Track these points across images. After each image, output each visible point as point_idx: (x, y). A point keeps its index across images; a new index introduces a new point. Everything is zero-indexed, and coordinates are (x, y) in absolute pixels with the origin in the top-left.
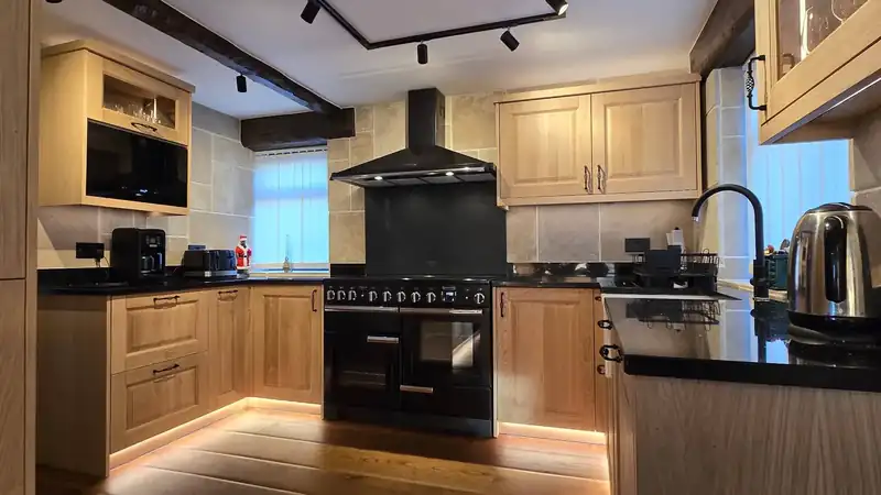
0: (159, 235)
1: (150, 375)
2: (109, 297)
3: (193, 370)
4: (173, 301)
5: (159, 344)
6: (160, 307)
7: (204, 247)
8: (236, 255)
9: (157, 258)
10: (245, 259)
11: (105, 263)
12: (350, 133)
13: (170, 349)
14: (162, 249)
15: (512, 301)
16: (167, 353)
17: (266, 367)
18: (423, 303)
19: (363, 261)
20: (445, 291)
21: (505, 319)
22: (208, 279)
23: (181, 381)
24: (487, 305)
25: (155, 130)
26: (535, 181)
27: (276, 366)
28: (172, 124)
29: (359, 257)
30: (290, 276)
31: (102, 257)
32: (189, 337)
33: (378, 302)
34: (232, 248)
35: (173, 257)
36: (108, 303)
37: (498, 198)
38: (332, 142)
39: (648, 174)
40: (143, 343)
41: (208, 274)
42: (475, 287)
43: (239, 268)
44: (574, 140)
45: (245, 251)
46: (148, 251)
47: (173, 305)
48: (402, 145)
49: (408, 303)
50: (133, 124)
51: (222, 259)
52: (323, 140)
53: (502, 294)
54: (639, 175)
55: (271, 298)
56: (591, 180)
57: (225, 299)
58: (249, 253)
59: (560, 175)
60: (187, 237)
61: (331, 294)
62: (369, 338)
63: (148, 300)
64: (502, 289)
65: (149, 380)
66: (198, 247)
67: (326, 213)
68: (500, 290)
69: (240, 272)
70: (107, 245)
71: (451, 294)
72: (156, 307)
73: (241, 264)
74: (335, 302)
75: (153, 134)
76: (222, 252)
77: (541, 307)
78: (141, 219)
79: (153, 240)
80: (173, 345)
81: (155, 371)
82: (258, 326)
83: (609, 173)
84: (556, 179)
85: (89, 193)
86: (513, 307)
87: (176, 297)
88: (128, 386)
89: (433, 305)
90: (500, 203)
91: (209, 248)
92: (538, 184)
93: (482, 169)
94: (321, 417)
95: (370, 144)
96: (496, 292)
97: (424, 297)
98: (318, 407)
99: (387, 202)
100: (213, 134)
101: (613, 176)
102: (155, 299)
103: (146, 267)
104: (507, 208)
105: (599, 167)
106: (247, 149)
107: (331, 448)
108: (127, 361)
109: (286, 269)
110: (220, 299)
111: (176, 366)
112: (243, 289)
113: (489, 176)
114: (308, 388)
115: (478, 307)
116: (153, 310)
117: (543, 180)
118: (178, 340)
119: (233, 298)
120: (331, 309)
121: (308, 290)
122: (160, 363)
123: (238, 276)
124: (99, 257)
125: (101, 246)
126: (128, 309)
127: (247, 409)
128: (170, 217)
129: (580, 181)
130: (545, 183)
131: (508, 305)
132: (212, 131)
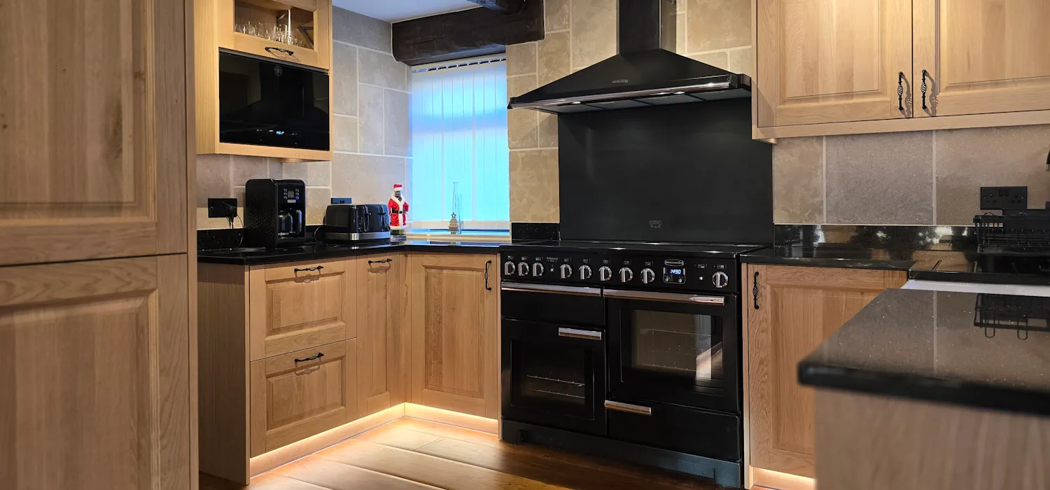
0: (298, 187)
1: (292, 365)
2: (247, 267)
3: (338, 362)
4: (316, 272)
5: (301, 327)
6: (301, 280)
7: (350, 200)
8: (389, 212)
9: (296, 216)
10: (400, 216)
11: (238, 223)
12: (538, 35)
13: (313, 334)
14: (301, 205)
15: (772, 286)
16: (311, 338)
17: (428, 364)
18: (636, 284)
19: (556, 220)
20: (669, 268)
21: (761, 314)
22: (355, 243)
23: (325, 374)
24: (733, 291)
25: (291, 53)
26: (815, 98)
27: (441, 362)
28: (309, 42)
29: (551, 215)
30: (458, 239)
31: (236, 215)
32: (335, 319)
33: (574, 280)
34: (384, 202)
35: (314, 216)
36: (246, 273)
37: (754, 127)
38: (513, 48)
39: (1014, 81)
40: (283, 325)
41: (355, 237)
42: (713, 263)
43: (393, 228)
44: (882, 31)
45: (401, 204)
46: (285, 208)
47: (317, 277)
48: (612, 50)
49: (615, 283)
50: (267, 49)
51: (371, 217)
52: (500, 47)
53: (757, 274)
54: (996, 83)
55: (433, 271)
56: (911, 95)
57: (376, 271)
58: (406, 207)
59: (856, 88)
60: (330, 187)
61: (510, 267)
62: (561, 330)
63: (287, 270)
64: (757, 268)
65: (290, 371)
66: (342, 201)
67: (505, 152)
68: (754, 268)
69: (395, 233)
70: (240, 201)
71: (678, 272)
72: (297, 280)
73: (396, 222)
74: (514, 278)
75: (290, 59)
76: (371, 207)
77: (819, 296)
78: (277, 165)
79: (291, 194)
80: (315, 329)
81: (297, 361)
82: (417, 307)
83: (945, 82)
84: (849, 95)
85: (223, 139)
86: (775, 296)
87: (319, 268)
88: (268, 377)
89: (650, 287)
90: (756, 134)
91: (355, 202)
92: (822, 103)
93: (726, 84)
94: (497, 436)
95: (564, 49)
96: (747, 271)
97: (638, 275)
98: (495, 422)
99: (589, 133)
100: (357, 47)
101: (951, 87)
102: (296, 270)
103: (283, 229)
104: (772, 141)
105: (925, 73)
106: (400, 64)
107: (510, 477)
108: (267, 345)
109: (453, 230)
110: (371, 270)
111: (320, 355)
112: (397, 258)
113: (740, 93)
114: (481, 396)
115: (717, 293)
116: (293, 283)
117: (826, 97)
118: (322, 322)
119: (386, 270)
120: (510, 287)
121: (479, 261)
122: (302, 350)
123: (392, 239)
124: (232, 215)
125: (234, 202)
126: (268, 282)
127: (405, 418)
128: (309, 163)
129: (891, 97)
130: (832, 102)
131: (766, 292)
132: (358, 43)
